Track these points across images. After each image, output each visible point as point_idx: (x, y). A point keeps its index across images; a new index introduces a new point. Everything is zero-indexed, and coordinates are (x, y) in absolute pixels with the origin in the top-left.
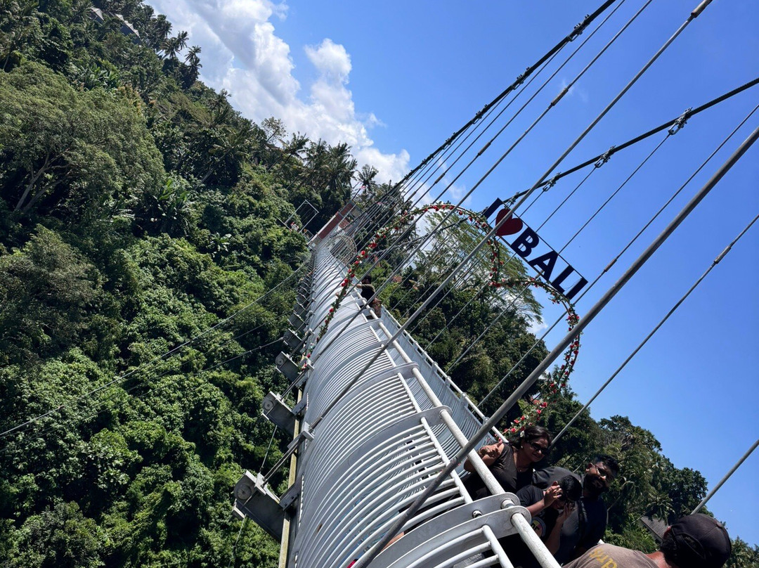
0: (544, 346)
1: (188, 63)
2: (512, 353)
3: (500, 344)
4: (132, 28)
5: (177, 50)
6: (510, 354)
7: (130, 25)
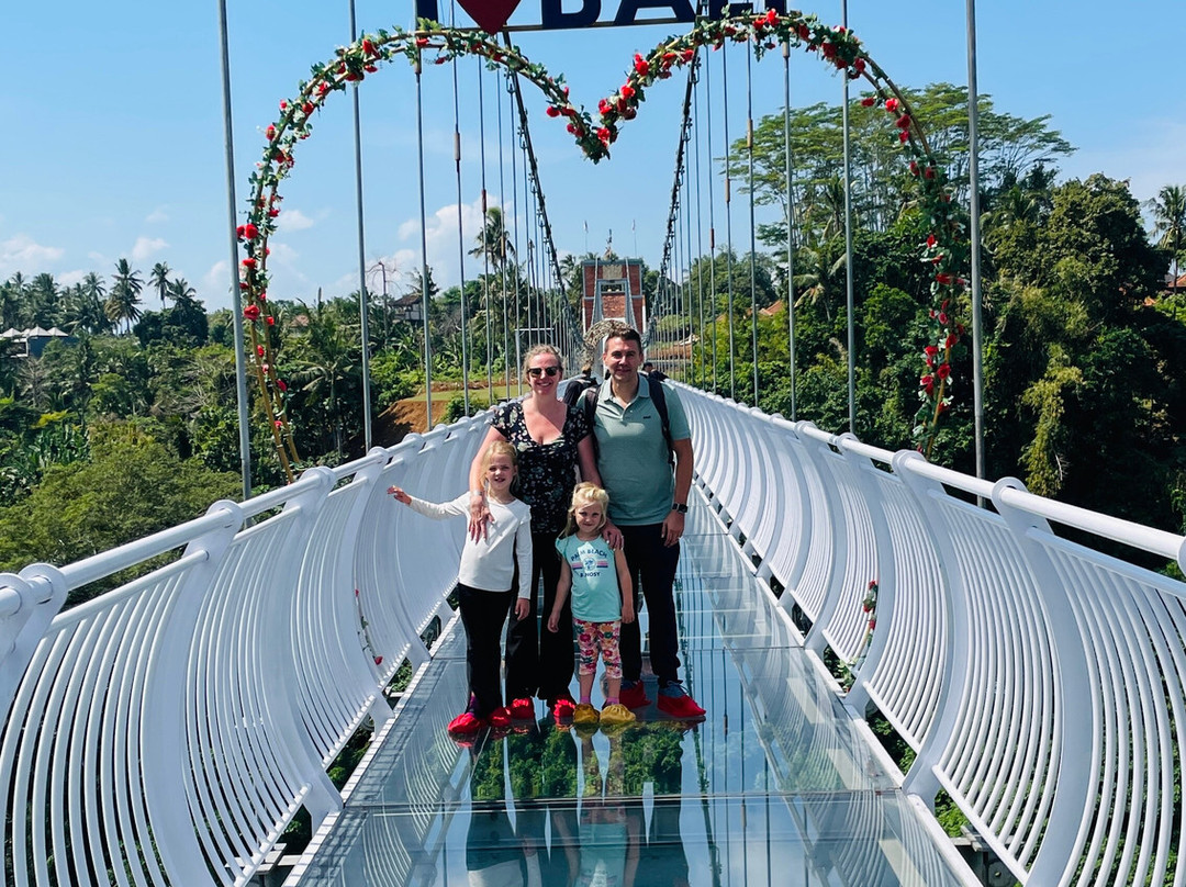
0: (1106, 181)
1: (170, 304)
2: (1067, 241)
3: (1033, 247)
4: (43, 333)
5: (135, 301)
6: (1063, 246)
7: (37, 331)
